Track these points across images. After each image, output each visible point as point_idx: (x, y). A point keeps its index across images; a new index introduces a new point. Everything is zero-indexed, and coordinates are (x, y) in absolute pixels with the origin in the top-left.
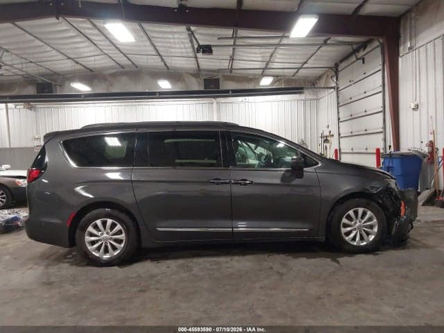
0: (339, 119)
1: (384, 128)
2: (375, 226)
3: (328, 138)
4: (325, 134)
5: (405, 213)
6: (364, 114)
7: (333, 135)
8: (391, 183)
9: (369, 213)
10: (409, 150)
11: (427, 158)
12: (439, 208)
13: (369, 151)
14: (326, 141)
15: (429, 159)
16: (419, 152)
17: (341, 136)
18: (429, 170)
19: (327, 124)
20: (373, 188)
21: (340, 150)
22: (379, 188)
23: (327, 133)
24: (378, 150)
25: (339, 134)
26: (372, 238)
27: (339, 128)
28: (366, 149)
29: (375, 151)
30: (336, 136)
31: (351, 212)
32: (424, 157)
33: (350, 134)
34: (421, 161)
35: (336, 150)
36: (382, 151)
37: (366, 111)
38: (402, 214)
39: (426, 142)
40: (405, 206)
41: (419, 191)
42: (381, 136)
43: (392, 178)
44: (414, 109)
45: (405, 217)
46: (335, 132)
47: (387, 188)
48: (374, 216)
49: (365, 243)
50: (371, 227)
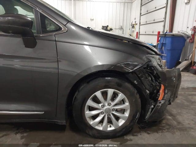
0: (141, 14)
1: (165, 18)
2: (127, 110)
3: (134, 26)
4: (133, 24)
5: (164, 97)
6: (155, 9)
7: (137, 24)
8: (153, 60)
9: (121, 96)
10: (179, 32)
11: (189, 39)
12: (192, 75)
13: (154, 33)
14: (133, 27)
15: (191, 39)
16: (185, 34)
17: (141, 24)
18: (189, 47)
19: (134, 18)
20: (128, 65)
21: (139, 33)
22: (136, 66)
23: (134, 23)
24: (159, 32)
25: (140, 23)
26: (121, 123)
27: (140, 19)
28: (153, 32)
29: (157, 33)
30: (138, 24)
31: (98, 94)
32: (188, 38)
33: (146, 23)
34: (185, 40)
35: (137, 33)
36: (161, 33)
37: (155, 8)
38: (160, 98)
39: (191, 27)
40: (164, 90)
41: (180, 61)
42: (163, 23)
43: (156, 54)
44: (186, 3)
45: (163, 102)
46: (138, 22)
47: (148, 65)
48: (126, 99)
49: (113, 128)
50: (123, 111)
